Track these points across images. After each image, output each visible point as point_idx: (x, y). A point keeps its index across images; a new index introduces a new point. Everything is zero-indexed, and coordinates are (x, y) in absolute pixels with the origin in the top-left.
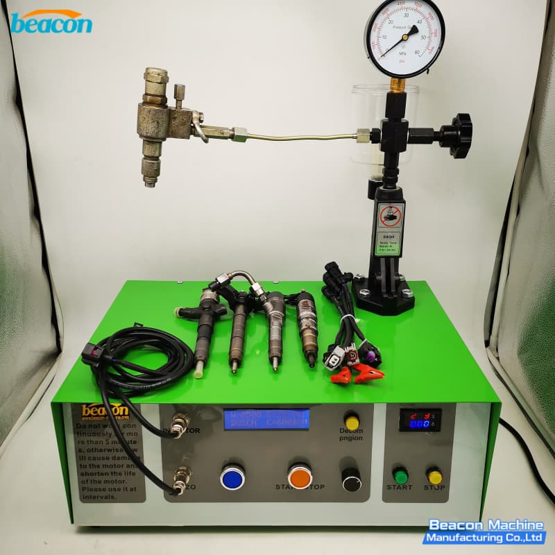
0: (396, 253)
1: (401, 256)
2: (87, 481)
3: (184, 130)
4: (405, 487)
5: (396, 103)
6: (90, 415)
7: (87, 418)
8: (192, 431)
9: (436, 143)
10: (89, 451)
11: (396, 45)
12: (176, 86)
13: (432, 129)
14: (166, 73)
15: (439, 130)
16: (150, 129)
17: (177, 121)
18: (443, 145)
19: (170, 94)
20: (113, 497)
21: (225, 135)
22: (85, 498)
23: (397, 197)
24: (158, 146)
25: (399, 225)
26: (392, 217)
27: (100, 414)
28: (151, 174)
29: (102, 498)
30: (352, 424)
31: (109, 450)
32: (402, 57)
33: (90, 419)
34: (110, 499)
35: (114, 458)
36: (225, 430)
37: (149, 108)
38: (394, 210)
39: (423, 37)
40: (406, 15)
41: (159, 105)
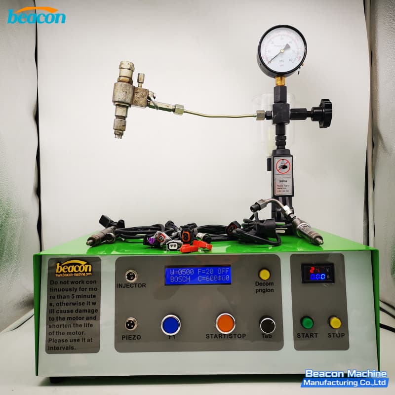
0: (290, 193)
1: (293, 196)
2: (53, 332)
3: (142, 101)
4: (312, 335)
5: (281, 93)
6: (62, 273)
7: (59, 275)
8: (140, 285)
9: (309, 119)
10: (58, 304)
12: (139, 74)
13: (306, 109)
14: (133, 66)
15: (310, 110)
16: (121, 97)
17: (139, 94)
18: (314, 120)
19: (135, 79)
20: (73, 348)
21: (169, 108)
22: (51, 349)
23: (287, 154)
24: (125, 109)
25: (290, 172)
26: (284, 167)
27: (70, 272)
29: (64, 349)
30: (265, 275)
31: (74, 304)
32: (282, 63)
33: (61, 275)
34: (70, 349)
35: (77, 311)
36: (165, 285)
37: (121, 83)
38: (285, 162)
39: (294, 51)
40: (282, 39)
41: (127, 82)
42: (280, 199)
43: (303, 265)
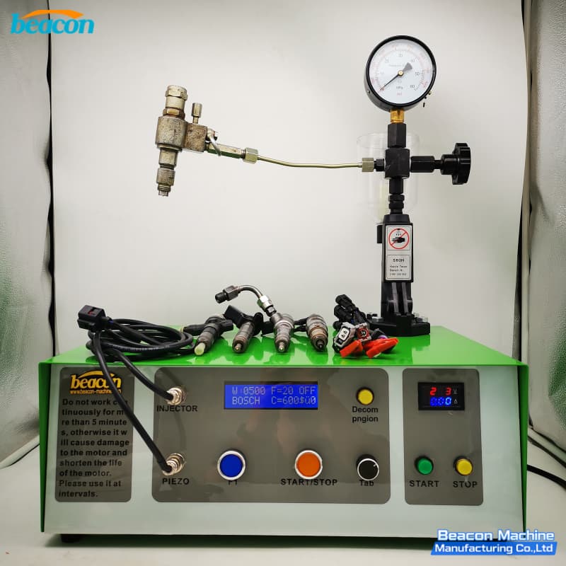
0: (408, 277)
1: (412, 281)
2: (66, 472)
3: (198, 143)
4: (430, 483)
5: (397, 134)
6: (79, 388)
7: (75, 392)
8: (189, 408)
9: (437, 171)
10: (73, 433)
12: (194, 104)
13: (433, 157)
14: (186, 91)
15: (439, 159)
16: (167, 137)
17: (193, 133)
18: (444, 173)
19: (188, 111)
20: (93, 494)
21: (237, 154)
22: (62, 496)
23: (405, 220)
24: (173, 154)
25: (409, 246)
26: (400, 240)
29: (80, 495)
30: (366, 397)
31: (96, 433)
32: (400, 91)
33: (78, 392)
34: (90, 496)
35: (100, 443)
36: (225, 408)
37: (167, 117)
38: (402, 232)
39: (417, 74)
40: (401, 55)
41: (178, 116)
42: (394, 285)
43: (421, 385)
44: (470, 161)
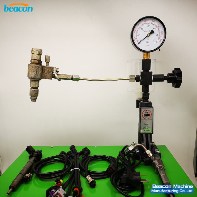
0: (151, 132)
1: (153, 133)
3: (49, 75)
5: (146, 64)
9: (165, 81)
11: (145, 38)
12: (46, 56)
13: (163, 75)
14: (41, 50)
15: (166, 75)
16: (33, 74)
17: (46, 71)
18: (169, 82)
19: (43, 60)
21: (69, 78)
23: (149, 106)
24: (37, 82)
25: (151, 118)
26: (148, 115)
28: (34, 96)
32: (148, 44)
38: (148, 111)
39: (157, 35)
40: (148, 26)
41: (38, 64)
42: (144, 135)
44: (182, 79)
